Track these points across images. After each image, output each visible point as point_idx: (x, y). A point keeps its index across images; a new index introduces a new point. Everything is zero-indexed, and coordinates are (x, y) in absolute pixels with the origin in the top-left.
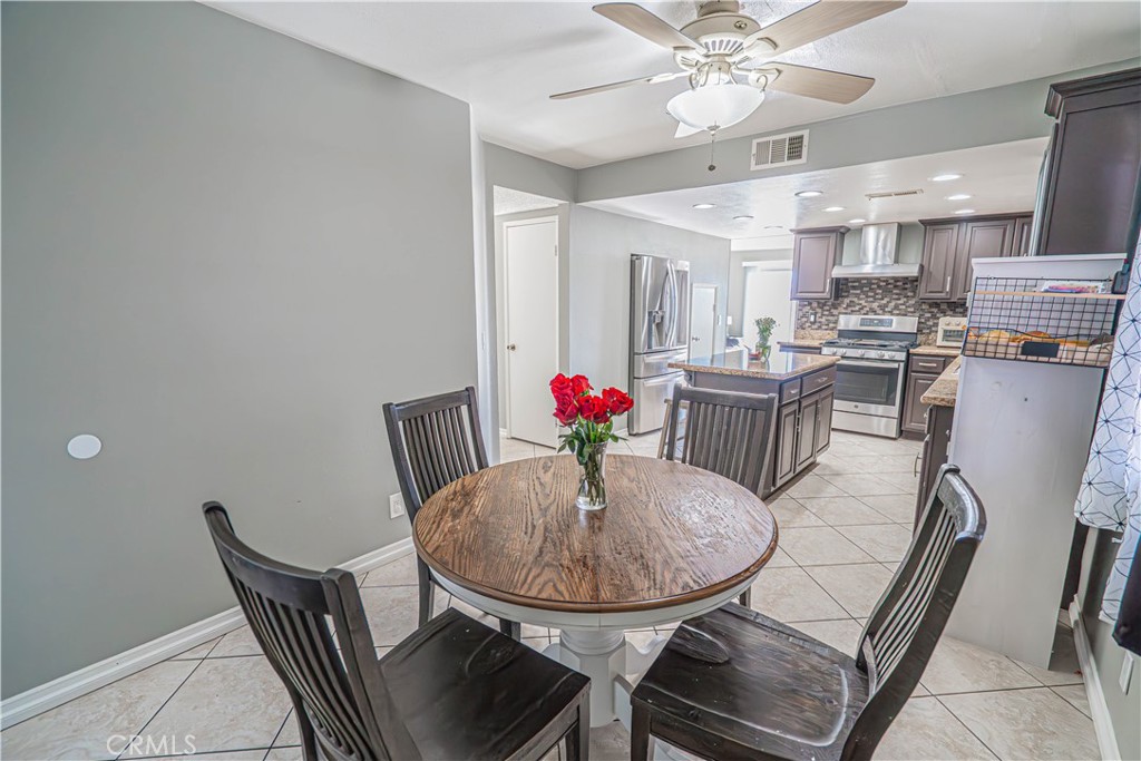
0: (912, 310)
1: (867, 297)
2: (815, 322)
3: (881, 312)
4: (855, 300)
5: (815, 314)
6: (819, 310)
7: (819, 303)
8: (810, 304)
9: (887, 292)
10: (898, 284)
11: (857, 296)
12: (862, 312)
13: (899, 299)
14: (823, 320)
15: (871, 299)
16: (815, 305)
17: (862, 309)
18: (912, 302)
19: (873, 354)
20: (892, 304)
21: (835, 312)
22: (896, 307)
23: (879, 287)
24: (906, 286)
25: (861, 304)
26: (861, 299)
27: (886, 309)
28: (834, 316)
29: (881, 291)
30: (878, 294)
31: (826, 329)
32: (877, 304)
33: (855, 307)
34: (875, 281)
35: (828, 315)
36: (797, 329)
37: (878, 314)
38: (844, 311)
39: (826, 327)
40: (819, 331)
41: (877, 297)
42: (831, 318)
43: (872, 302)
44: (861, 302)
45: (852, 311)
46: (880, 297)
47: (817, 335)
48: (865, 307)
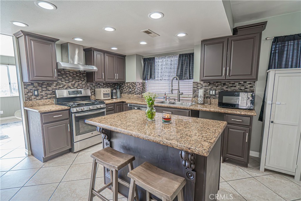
0: (84, 86)
1: (66, 80)
2: (38, 95)
3: (73, 87)
4: (60, 81)
5: (37, 90)
6: (40, 88)
7: (38, 83)
8: (32, 84)
9: (74, 78)
10: (78, 74)
12: (65, 88)
13: (79, 82)
14: (43, 93)
16: (36, 85)
17: (64, 86)
18: (84, 83)
20: (77, 84)
21: (50, 88)
22: (79, 85)
23: (70, 75)
24: (81, 76)
25: (63, 84)
26: (62, 81)
27: (75, 86)
28: (49, 90)
29: (71, 78)
30: (70, 79)
31: (46, 99)
32: (70, 84)
33: (60, 85)
34: (68, 73)
35: (46, 91)
36: (26, 100)
37: (72, 89)
38: (55, 88)
39: (46, 97)
40: (42, 100)
41: (70, 80)
42: (48, 92)
43: (68, 83)
44: (63, 83)
45: (59, 88)
46: (71, 80)
47: (41, 103)
48: (65, 85)
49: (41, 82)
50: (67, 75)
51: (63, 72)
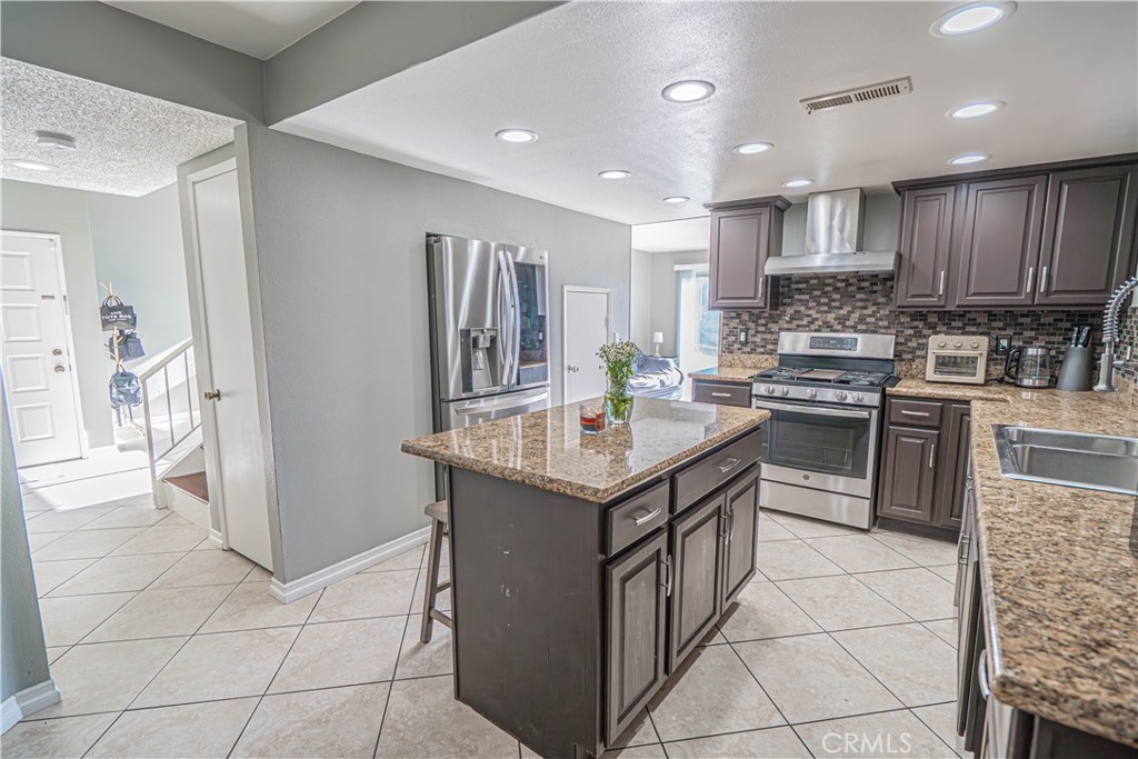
0: (886, 323)
1: (819, 304)
2: (746, 343)
3: (839, 327)
4: (802, 309)
5: (746, 330)
6: (752, 325)
7: (751, 314)
8: (739, 316)
9: (848, 297)
10: (864, 284)
11: (804, 303)
12: (813, 327)
13: (866, 308)
14: (758, 339)
15: (826, 308)
16: (746, 317)
17: (812, 322)
18: (883, 312)
19: (830, 395)
20: (856, 315)
21: (774, 327)
22: (862, 320)
23: (836, 289)
24: (875, 288)
25: (810, 316)
26: (811, 308)
27: (847, 323)
28: (772, 333)
29: (838, 296)
30: (834, 300)
31: (762, 353)
32: (833, 315)
33: (802, 320)
34: (830, 281)
35: (764, 332)
36: (723, 352)
37: (835, 331)
38: (786, 326)
39: (762, 350)
40: (753, 356)
41: (833, 304)
42: (768, 336)
43: (827, 312)
44: (810, 312)
45: (798, 326)
46: (837, 304)
47: (749, 363)
48: (817, 319)
50: (827, 289)
51: (815, 281)
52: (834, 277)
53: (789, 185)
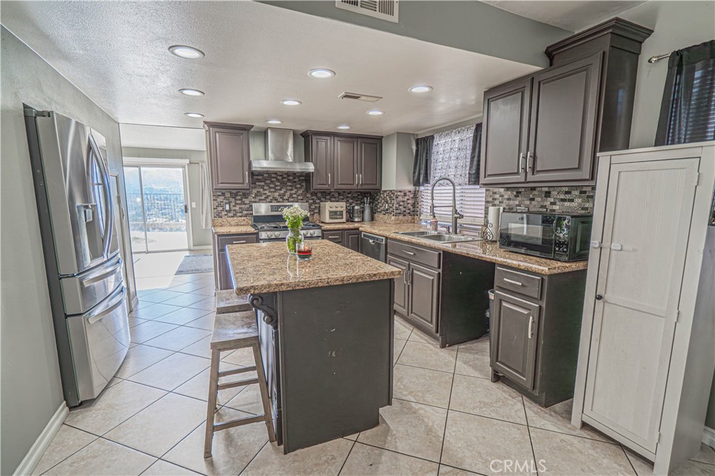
0: (301, 197)
1: (270, 188)
2: (229, 211)
3: (281, 200)
4: (261, 190)
5: (229, 203)
6: (233, 200)
7: (231, 193)
8: (223, 194)
9: (283, 184)
10: (290, 178)
11: (262, 187)
12: (268, 200)
13: (292, 190)
14: (237, 208)
15: (273, 190)
16: (228, 195)
17: (267, 197)
18: (300, 192)
20: (288, 194)
21: (246, 201)
22: (291, 195)
23: (278, 180)
24: (295, 180)
25: (266, 194)
26: (265, 190)
27: (284, 198)
28: (245, 204)
29: (279, 184)
30: (277, 186)
31: (241, 216)
32: (277, 194)
33: (261, 196)
34: (275, 176)
35: (240, 204)
36: (215, 217)
37: (279, 202)
38: (253, 200)
39: (240, 214)
40: (235, 218)
41: (277, 188)
42: (243, 206)
43: (274, 192)
44: (265, 192)
45: (260, 200)
46: (279, 188)
47: (233, 223)
48: (269, 196)
49: (235, 191)
50: (273, 179)
51: (267, 175)
52: (276, 173)
53: (270, 122)
